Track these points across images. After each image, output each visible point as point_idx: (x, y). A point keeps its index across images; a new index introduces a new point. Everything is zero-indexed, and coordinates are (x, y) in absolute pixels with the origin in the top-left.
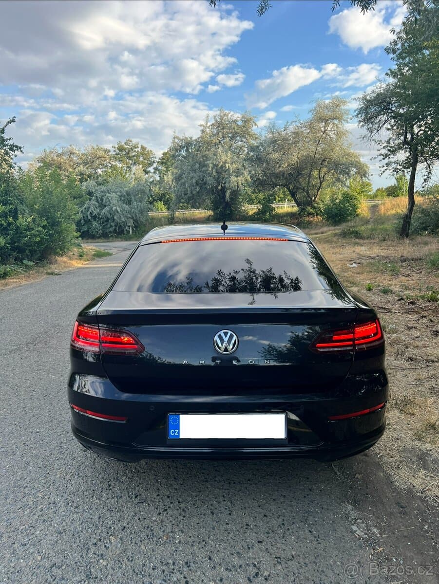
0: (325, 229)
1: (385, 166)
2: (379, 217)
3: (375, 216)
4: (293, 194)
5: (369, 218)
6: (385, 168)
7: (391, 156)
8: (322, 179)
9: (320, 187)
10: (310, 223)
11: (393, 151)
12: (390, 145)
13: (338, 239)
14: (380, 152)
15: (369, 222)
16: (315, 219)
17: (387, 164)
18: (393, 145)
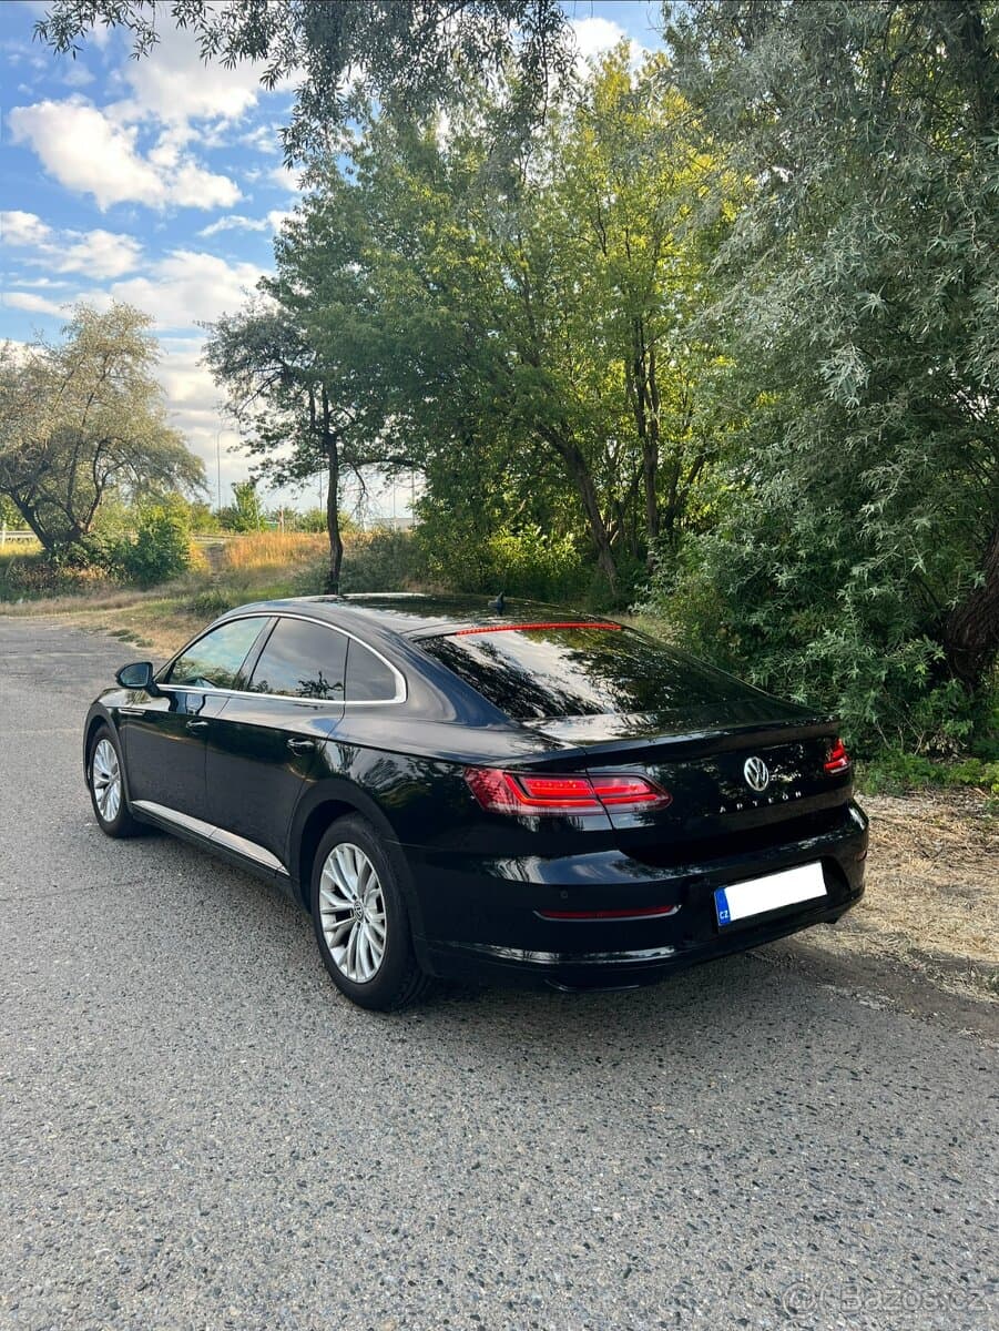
0: (124, 596)
1: (260, 467)
2: (231, 574)
3: (220, 569)
4: (28, 513)
5: (210, 573)
6: (259, 472)
7: (267, 448)
8: (100, 483)
9: (97, 500)
10: (77, 581)
11: (272, 439)
12: (266, 426)
13: (189, 620)
14: (245, 438)
15: (212, 582)
16: (91, 573)
17: (263, 464)
18: (270, 427)
